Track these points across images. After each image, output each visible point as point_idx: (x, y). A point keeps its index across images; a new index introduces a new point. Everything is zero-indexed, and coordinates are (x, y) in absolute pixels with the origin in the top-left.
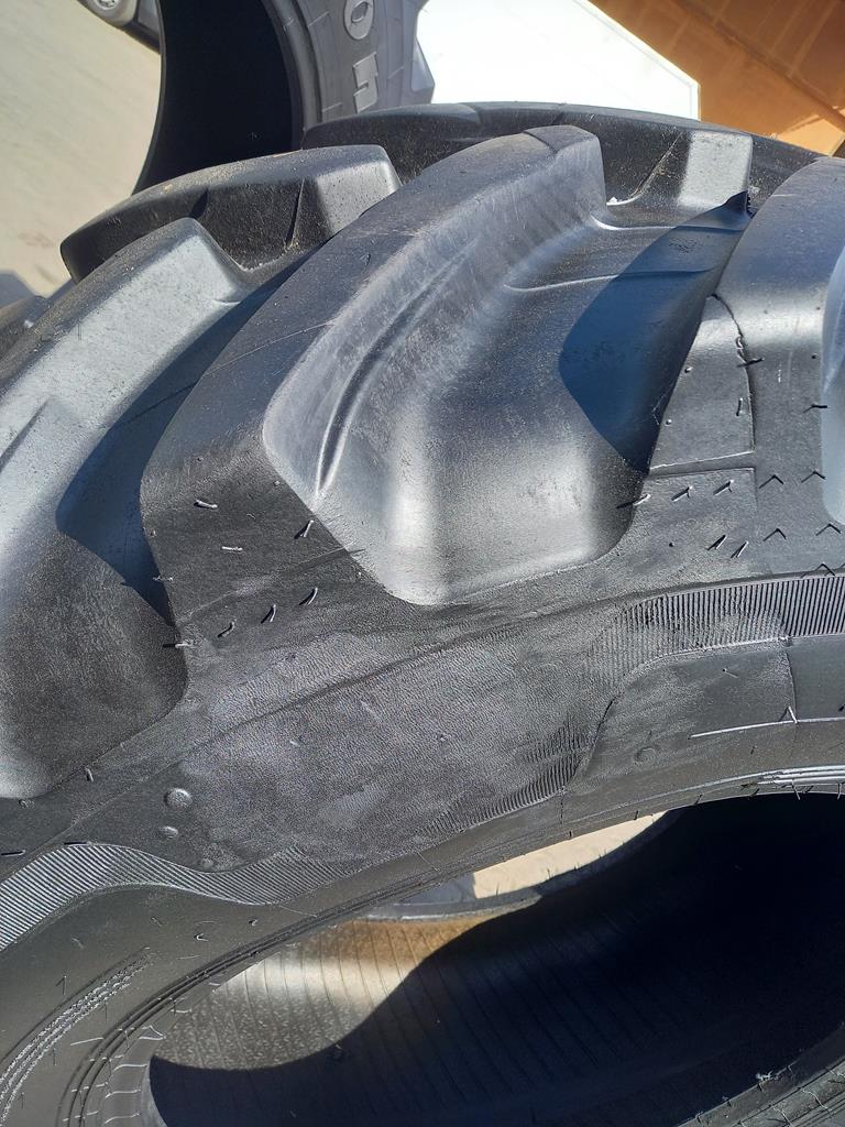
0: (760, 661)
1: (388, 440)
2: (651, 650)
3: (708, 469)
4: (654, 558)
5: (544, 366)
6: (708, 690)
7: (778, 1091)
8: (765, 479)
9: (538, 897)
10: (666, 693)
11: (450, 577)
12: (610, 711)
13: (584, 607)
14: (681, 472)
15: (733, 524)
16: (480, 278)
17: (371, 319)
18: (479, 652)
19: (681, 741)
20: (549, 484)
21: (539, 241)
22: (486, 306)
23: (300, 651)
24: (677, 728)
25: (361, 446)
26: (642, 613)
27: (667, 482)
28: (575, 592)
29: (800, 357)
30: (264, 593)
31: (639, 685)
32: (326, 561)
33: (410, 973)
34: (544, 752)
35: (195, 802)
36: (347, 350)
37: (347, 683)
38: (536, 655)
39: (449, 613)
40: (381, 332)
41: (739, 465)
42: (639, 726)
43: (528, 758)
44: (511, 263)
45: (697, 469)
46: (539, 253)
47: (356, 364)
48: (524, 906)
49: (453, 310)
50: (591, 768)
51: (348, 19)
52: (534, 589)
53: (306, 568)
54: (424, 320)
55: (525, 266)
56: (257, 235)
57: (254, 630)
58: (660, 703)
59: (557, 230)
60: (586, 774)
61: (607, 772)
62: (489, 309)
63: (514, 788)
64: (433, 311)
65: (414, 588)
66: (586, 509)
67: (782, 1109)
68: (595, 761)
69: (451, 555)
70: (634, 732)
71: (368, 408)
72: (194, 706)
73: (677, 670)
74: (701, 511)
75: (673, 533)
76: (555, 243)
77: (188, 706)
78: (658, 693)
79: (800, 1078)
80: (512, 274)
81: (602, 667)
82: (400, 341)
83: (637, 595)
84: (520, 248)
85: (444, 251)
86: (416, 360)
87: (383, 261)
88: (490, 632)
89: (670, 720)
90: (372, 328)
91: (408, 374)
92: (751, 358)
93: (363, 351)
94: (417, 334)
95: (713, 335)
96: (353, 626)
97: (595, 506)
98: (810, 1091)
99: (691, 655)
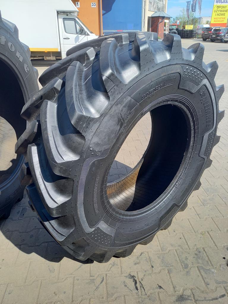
0: (130, 100)
1: (85, 105)
2: (120, 107)
3: (112, 88)
4: (114, 99)
5: (92, 89)
6: (128, 107)
7: (187, 154)
8: (117, 86)
9: (143, 159)
10: (125, 110)
11: (99, 113)
12: (121, 115)
13: (112, 107)
14: (110, 90)
15: (118, 91)
16: (80, 85)
17: (76, 97)
18: (106, 118)
19: (130, 113)
20: (101, 99)
21: (81, 77)
22: (83, 87)
23: (92, 128)
24: (128, 112)
25: (84, 107)
26: (117, 104)
27: (110, 92)
28: (110, 106)
29: (112, 74)
30: (86, 125)
31: (122, 110)
32: (89, 119)
33: (135, 186)
34: (118, 123)
35: (93, 149)
36: (77, 101)
37: (97, 129)
38: (111, 115)
39: (101, 116)
40: (78, 97)
41: (114, 86)
42: (125, 114)
43: (118, 125)
44: (81, 81)
45: (111, 89)
46: (83, 78)
47: (78, 101)
48: (143, 162)
49: (81, 90)
50: (124, 122)
51: (11, 50)
52: (106, 109)
53: (88, 120)
54: (80, 93)
55: (82, 80)
56: (51, 96)
57: (87, 129)
58: (125, 111)
59: (82, 74)
60: (124, 123)
61: (126, 121)
62: (83, 88)
63: (119, 129)
64: (80, 92)
65: (97, 116)
66: (105, 99)
67: (189, 155)
68: (124, 121)
69: (98, 111)
70: (125, 115)
71: (82, 104)
72: (87, 139)
73: (124, 107)
74: (114, 92)
75: (114, 96)
76: (83, 76)
77: (87, 140)
78: (124, 110)
79: (188, 150)
80: (82, 82)
81: (117, 111)
82: (80, 97)
83: (115, 103)
84: (81, 79)
85: (76, 86)
86: (82, 97)
87: (73, 91)
88: (106, 115)
89: (127, 112)
90: (77, 98)
91: (82, 99)
92: (108, 77)
93: (78, 100)
94: (80, 95)
95: (104, 78)
96: (95, 123)
97: (106, 98)
98: (190, 150)
99: (124, 105)
